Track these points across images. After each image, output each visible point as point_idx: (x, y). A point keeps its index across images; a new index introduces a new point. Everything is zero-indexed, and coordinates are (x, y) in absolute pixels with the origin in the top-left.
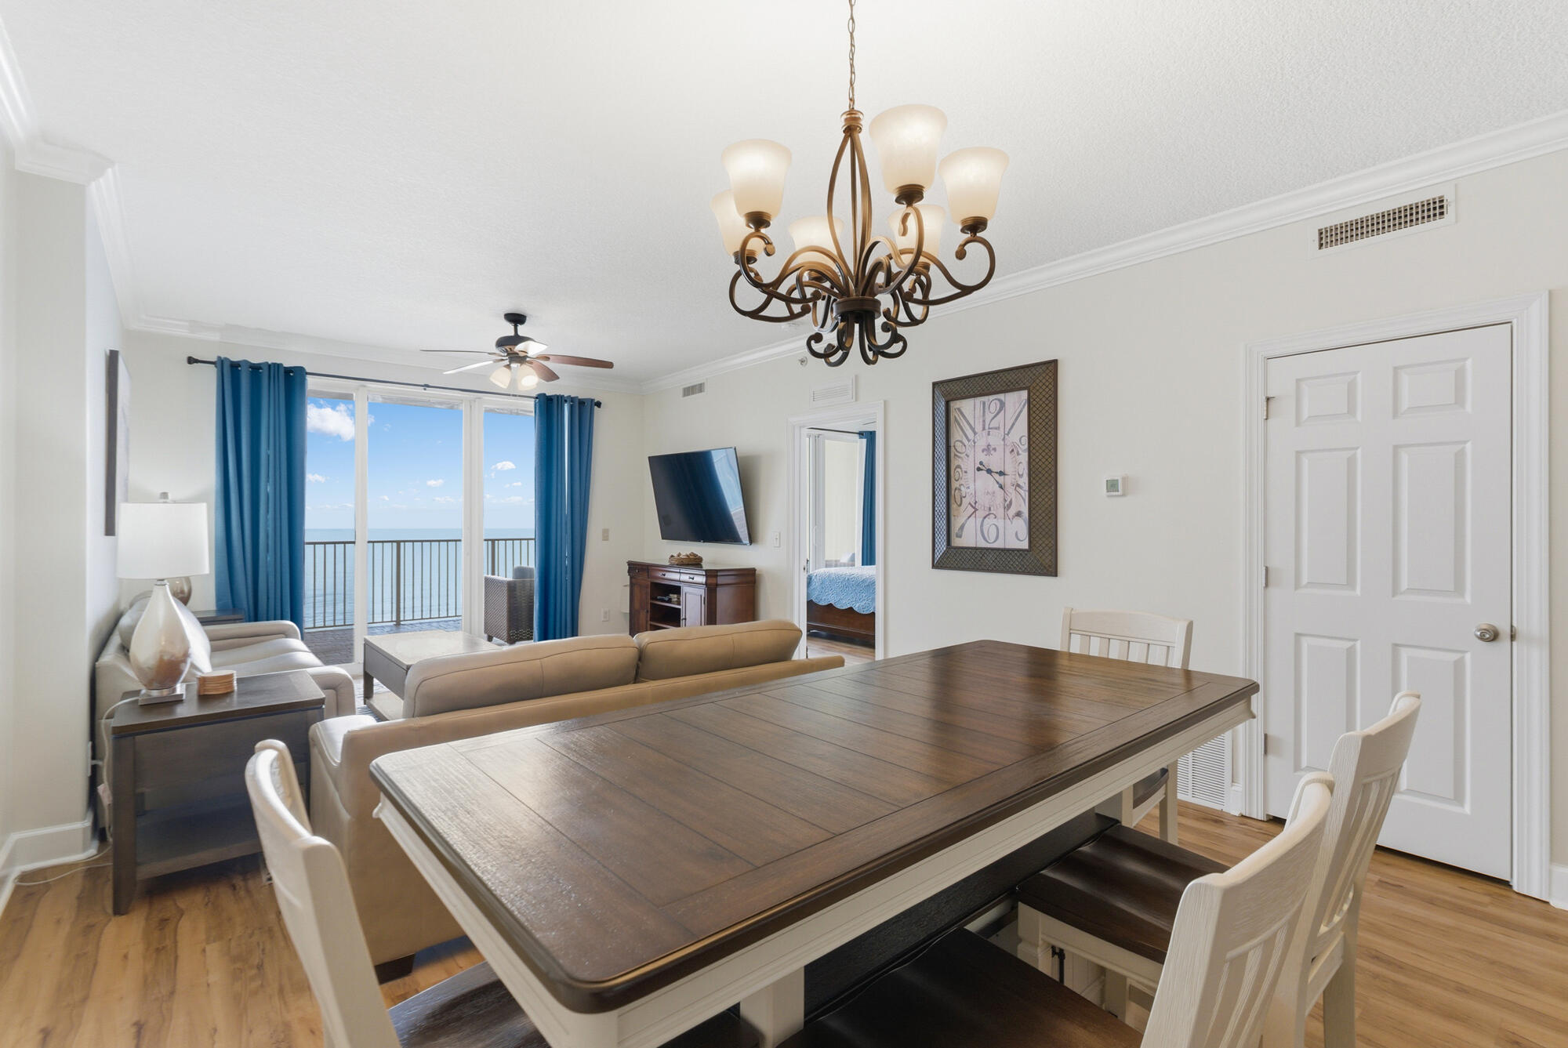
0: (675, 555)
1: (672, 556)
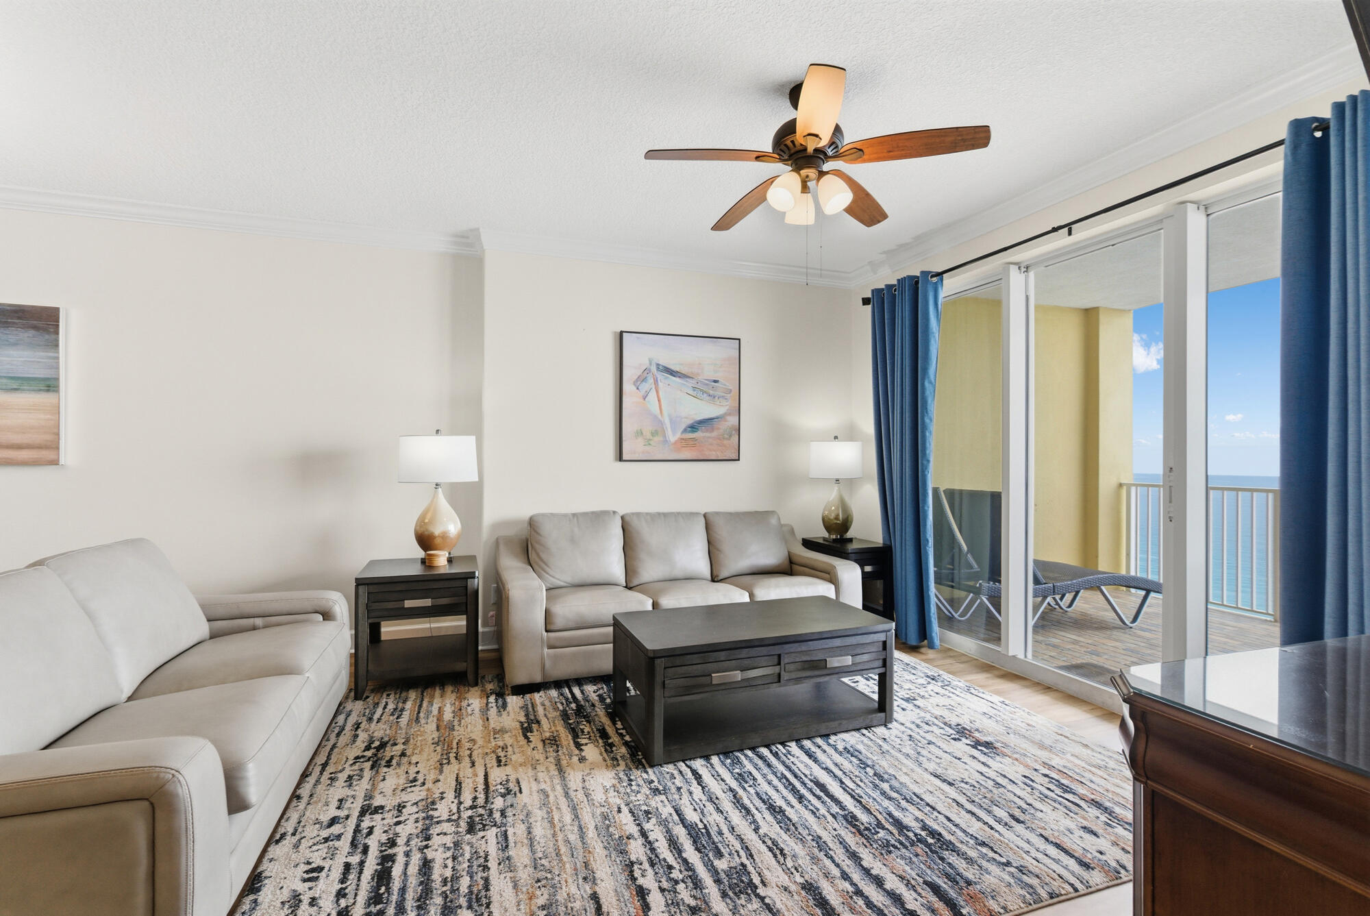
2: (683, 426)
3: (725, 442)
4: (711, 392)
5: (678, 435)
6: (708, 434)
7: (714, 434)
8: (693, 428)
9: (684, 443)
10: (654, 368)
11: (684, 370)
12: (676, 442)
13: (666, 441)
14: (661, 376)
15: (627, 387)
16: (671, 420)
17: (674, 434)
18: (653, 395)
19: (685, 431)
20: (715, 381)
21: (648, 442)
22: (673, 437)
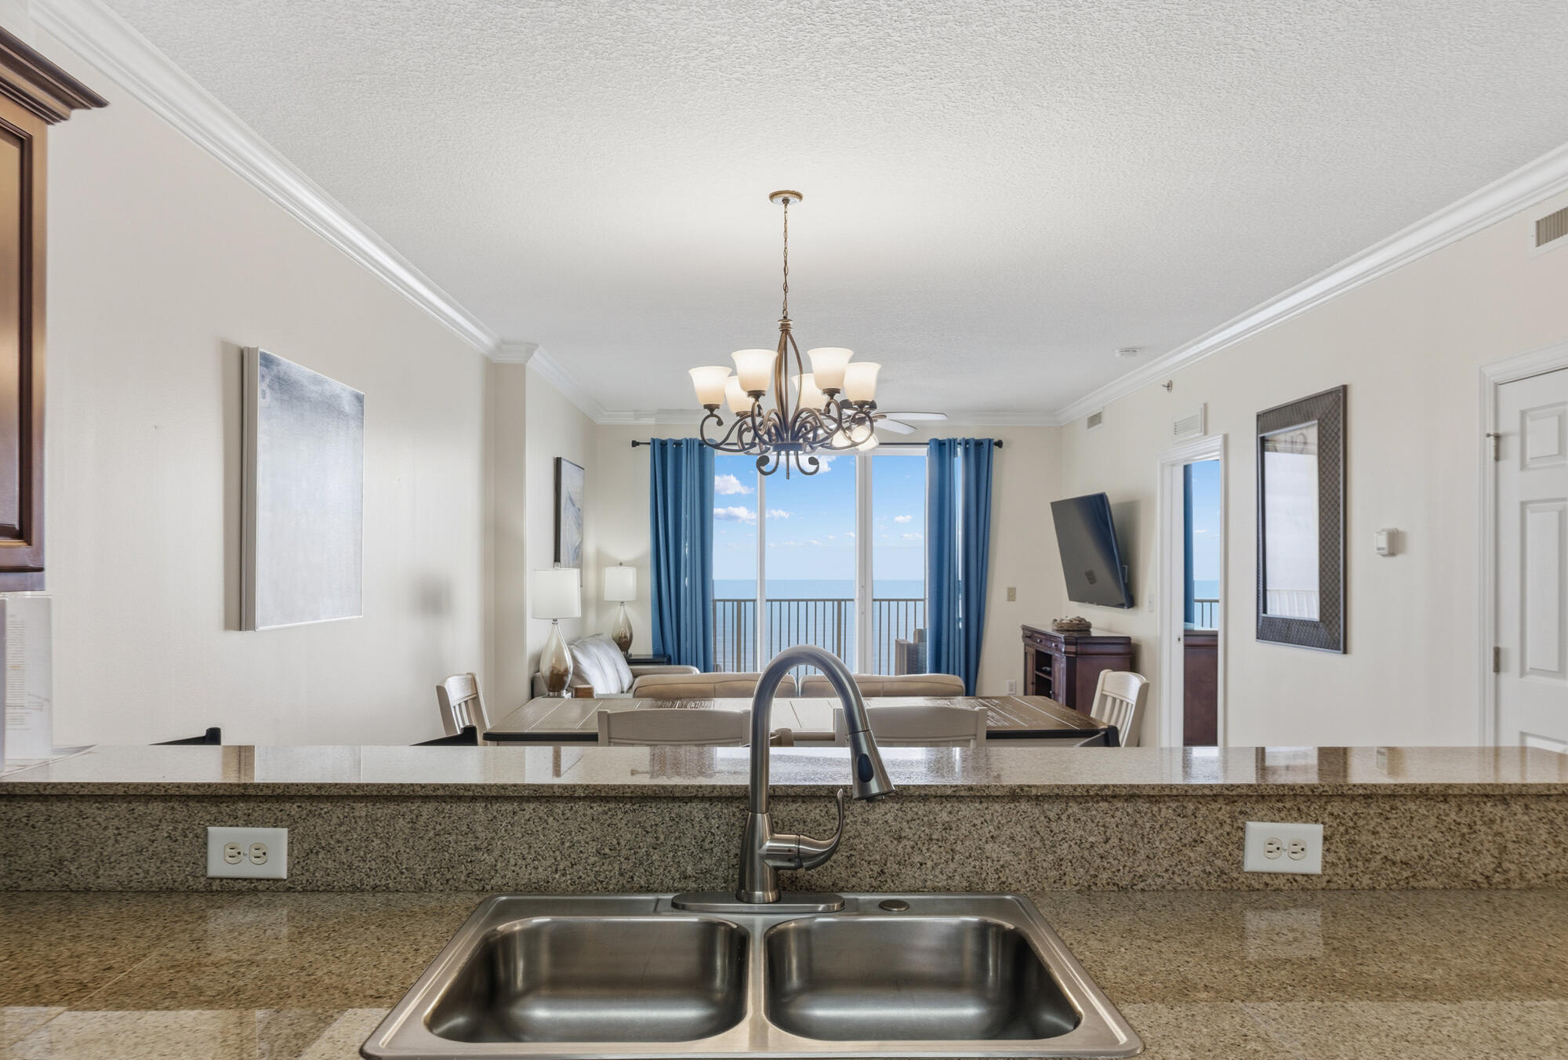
0: (1059, 620)
1: (1055, 620)
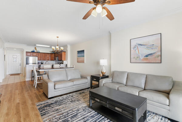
2: (144, 56)
3: (157, 59)
4: (152, 47)
5: (143, 58)
6: (151, 57)
7: (153, 57)
8: (147, 56)
9: (144, 59)
10: (137, 45)
11: (144, 44)
12: (142, 59)
13: (140, 59)
14: (138, 46)
15: (132, 49)
16: (141, 55)
17: (142, 57)
18: (137, 50)
19: (145, 57)
20: (153, 45)
21: (136, 59)
22: (142, 58)
